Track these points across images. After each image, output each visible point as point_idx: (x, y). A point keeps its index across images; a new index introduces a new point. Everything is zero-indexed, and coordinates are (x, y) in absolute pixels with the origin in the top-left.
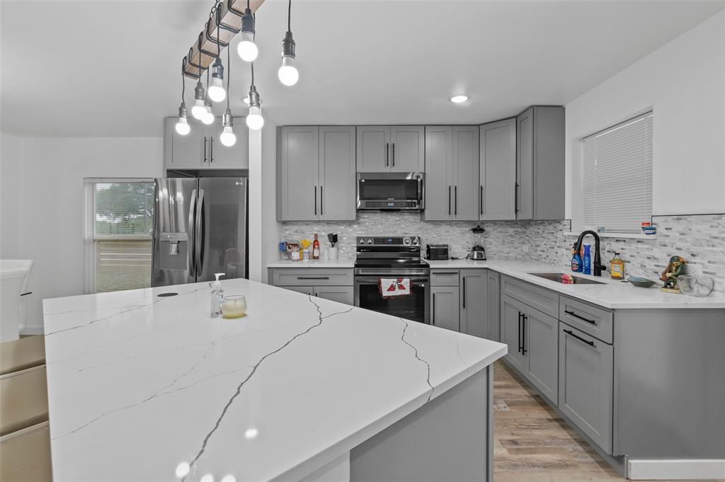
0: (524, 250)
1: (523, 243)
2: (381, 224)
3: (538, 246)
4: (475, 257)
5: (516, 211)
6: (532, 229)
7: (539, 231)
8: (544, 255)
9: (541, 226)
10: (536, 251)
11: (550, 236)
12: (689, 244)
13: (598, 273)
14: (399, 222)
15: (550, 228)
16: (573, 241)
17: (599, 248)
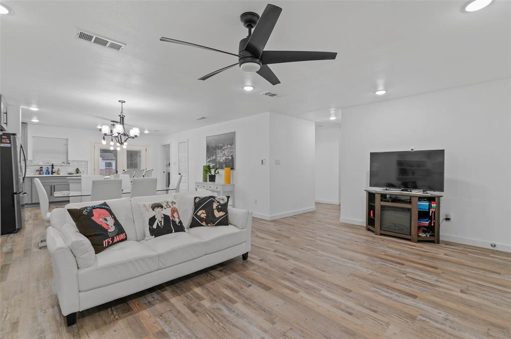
12: (78, 166)
16: (33, 167)
17: (53, 168)
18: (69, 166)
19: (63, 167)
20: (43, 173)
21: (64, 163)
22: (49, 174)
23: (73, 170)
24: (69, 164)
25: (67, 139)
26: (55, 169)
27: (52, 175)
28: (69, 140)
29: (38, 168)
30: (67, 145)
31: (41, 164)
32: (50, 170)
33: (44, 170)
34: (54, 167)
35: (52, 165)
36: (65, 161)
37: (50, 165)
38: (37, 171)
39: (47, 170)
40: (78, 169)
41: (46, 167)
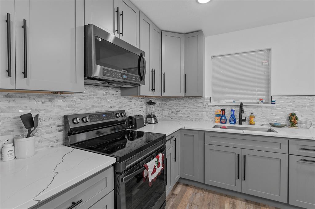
0: (164, 114)
1: (163, 110)
2: (90, 98)
3: (179, 111)
4: (153, 122)
5: (185, 91)
6: (172, 102)
7: (180, 103)
8: (186, 116)
9: (182, 101)
10: (177, 114)
11: (192, 106)
12: (294, 108)
13: (240, 123)
14: (105, 97)
15: (192, 101)
16: (212, 108)
17: (241, 111)
18: (272, 108)
19: (259, 109)
20: (226, 120)
21: (261, 100)
22: (235, 123)
23: (282, 118)
24: (273, 102)
25: (269, 50)
26: (246, 114)
27: (240, 126)
28: (273, 51)
29: (218, 110)
30: (267, 63)
31: (223, 102)
32: (237, 115)
33: (228, 115)
34: (245, 109)
35: (241, 106)
36: (263, 96)
37: (237, 106)
38: (217, 116)
39: (233, 116)
40: (293, 115)
41: (230, 109)
